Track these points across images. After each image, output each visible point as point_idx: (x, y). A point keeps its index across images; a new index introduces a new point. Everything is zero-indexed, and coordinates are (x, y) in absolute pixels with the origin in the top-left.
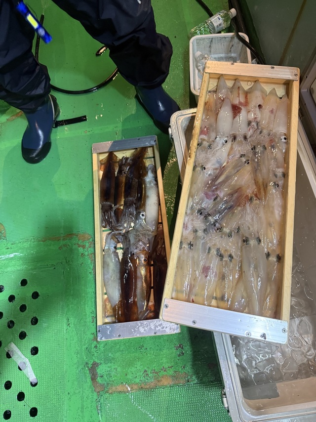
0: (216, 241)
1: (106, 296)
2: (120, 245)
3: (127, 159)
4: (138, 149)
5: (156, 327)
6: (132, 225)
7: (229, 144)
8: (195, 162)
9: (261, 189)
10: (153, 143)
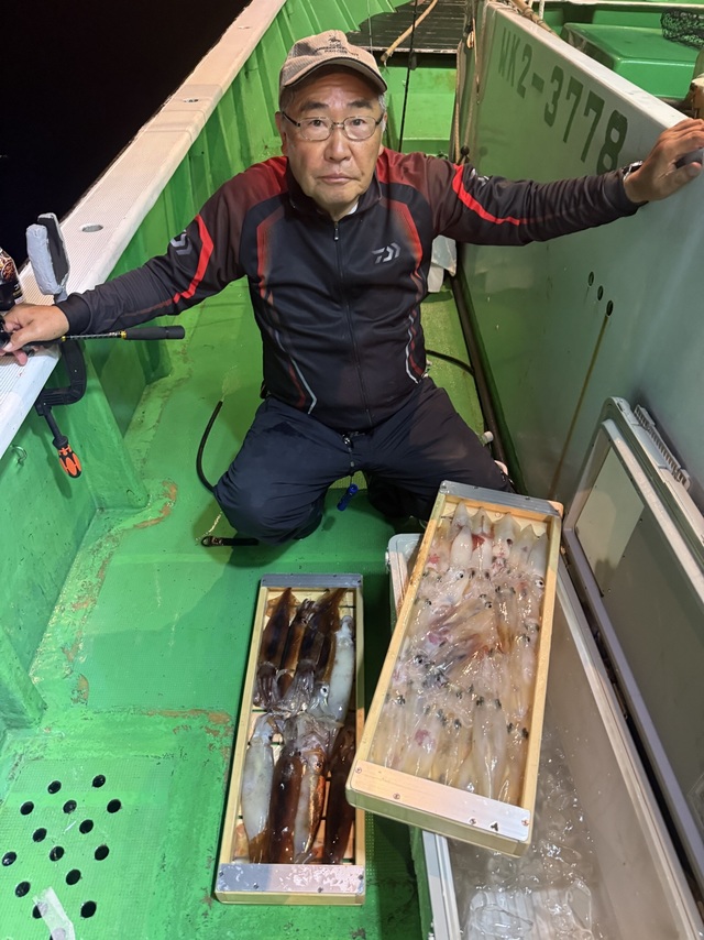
0: (439, 699)
1: (240, 822)
2: (278, 738)
3: (312, 603)
4: (331, 592)
5: (324, 878)
6: (304, 707)
7: (465, 580)
8: (417, 594)
9: (506, 639)
10: (356, 584)
